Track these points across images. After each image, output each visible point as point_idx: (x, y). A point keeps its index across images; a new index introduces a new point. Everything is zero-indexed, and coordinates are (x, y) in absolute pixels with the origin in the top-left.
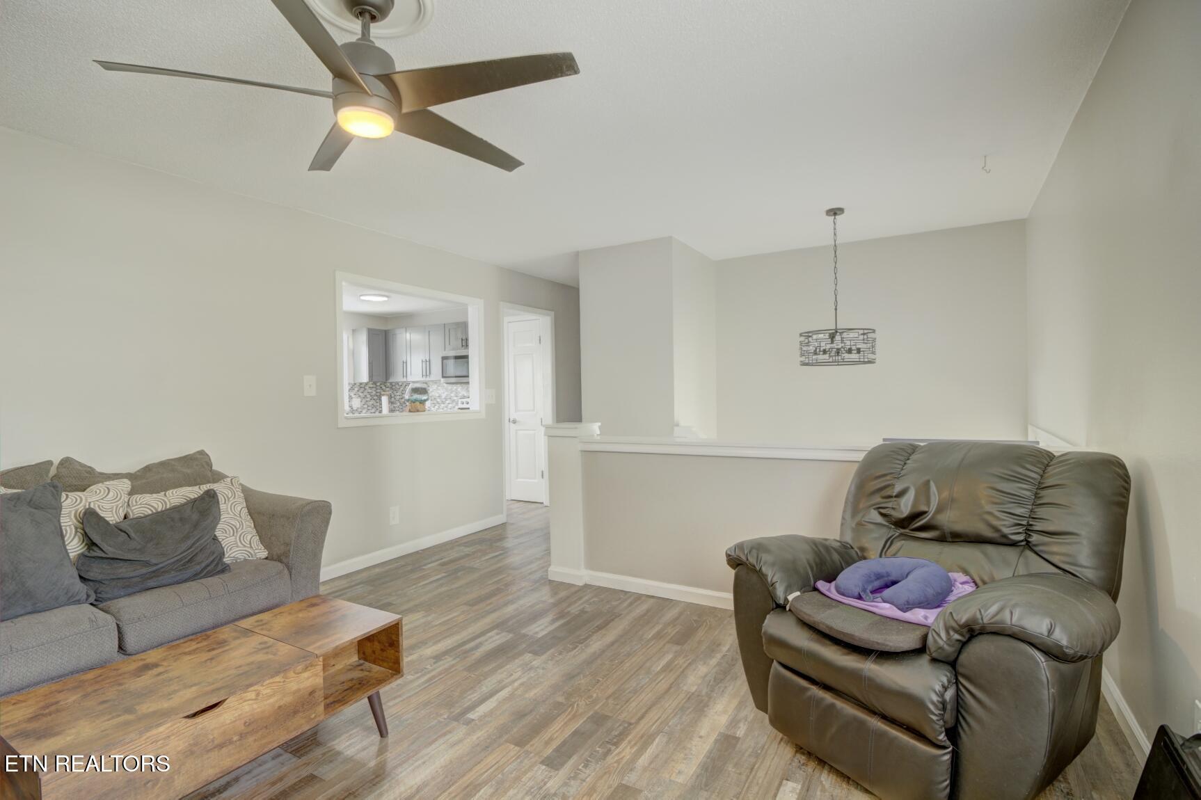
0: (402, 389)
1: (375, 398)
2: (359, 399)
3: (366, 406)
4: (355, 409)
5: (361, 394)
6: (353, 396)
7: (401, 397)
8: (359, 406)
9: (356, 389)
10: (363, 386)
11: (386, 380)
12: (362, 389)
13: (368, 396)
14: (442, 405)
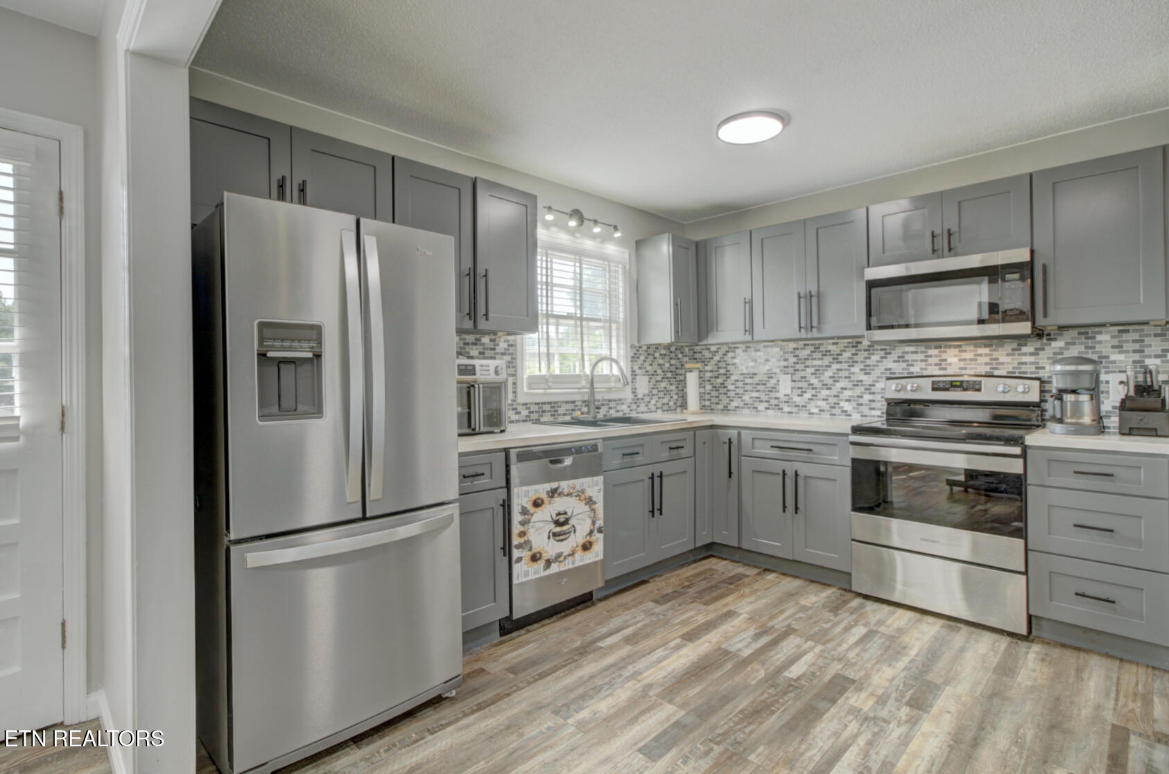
0: (717, 358)
1: (669, 375)
2: (647, 378)
3: (655, 392)
4: (640, 396)
5: (649, 368)
6: (638, 372)
7: (715, 374)
8: (647, 391)
9: (642, 358)
10: (651, 351)
11: (700, 339)
12: (651, 358)
13: (659, 372)
14: (825, 393)
